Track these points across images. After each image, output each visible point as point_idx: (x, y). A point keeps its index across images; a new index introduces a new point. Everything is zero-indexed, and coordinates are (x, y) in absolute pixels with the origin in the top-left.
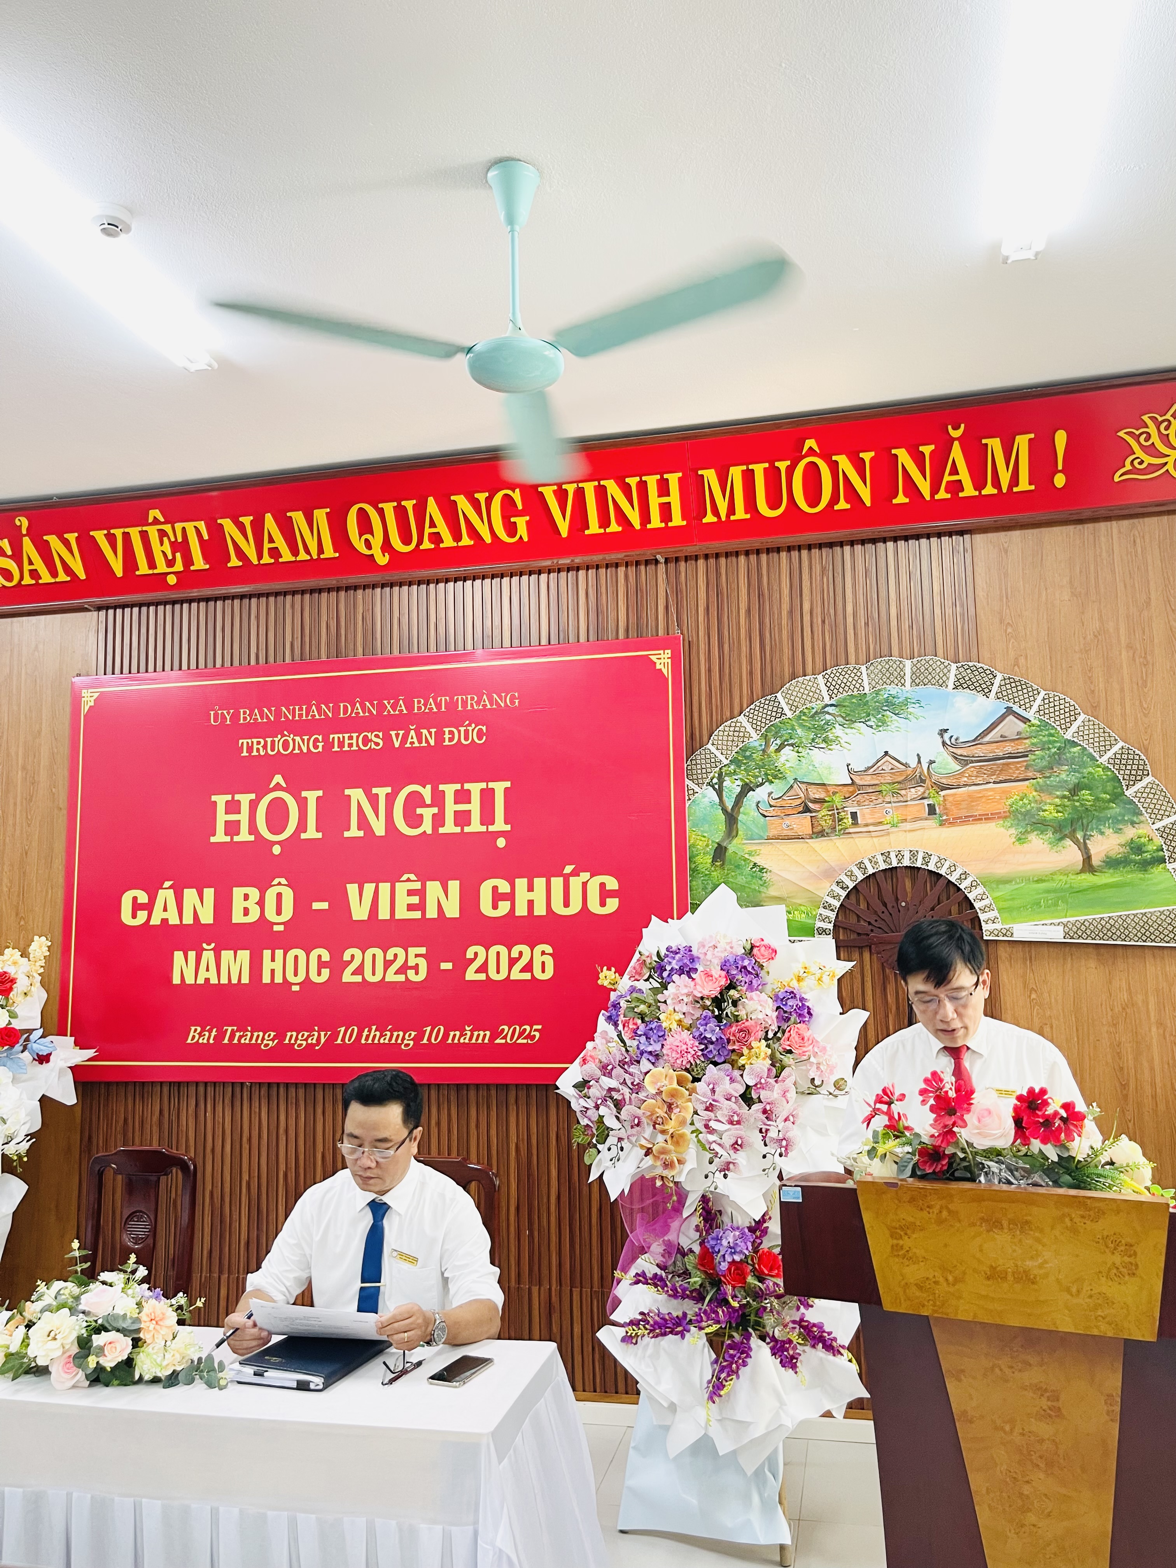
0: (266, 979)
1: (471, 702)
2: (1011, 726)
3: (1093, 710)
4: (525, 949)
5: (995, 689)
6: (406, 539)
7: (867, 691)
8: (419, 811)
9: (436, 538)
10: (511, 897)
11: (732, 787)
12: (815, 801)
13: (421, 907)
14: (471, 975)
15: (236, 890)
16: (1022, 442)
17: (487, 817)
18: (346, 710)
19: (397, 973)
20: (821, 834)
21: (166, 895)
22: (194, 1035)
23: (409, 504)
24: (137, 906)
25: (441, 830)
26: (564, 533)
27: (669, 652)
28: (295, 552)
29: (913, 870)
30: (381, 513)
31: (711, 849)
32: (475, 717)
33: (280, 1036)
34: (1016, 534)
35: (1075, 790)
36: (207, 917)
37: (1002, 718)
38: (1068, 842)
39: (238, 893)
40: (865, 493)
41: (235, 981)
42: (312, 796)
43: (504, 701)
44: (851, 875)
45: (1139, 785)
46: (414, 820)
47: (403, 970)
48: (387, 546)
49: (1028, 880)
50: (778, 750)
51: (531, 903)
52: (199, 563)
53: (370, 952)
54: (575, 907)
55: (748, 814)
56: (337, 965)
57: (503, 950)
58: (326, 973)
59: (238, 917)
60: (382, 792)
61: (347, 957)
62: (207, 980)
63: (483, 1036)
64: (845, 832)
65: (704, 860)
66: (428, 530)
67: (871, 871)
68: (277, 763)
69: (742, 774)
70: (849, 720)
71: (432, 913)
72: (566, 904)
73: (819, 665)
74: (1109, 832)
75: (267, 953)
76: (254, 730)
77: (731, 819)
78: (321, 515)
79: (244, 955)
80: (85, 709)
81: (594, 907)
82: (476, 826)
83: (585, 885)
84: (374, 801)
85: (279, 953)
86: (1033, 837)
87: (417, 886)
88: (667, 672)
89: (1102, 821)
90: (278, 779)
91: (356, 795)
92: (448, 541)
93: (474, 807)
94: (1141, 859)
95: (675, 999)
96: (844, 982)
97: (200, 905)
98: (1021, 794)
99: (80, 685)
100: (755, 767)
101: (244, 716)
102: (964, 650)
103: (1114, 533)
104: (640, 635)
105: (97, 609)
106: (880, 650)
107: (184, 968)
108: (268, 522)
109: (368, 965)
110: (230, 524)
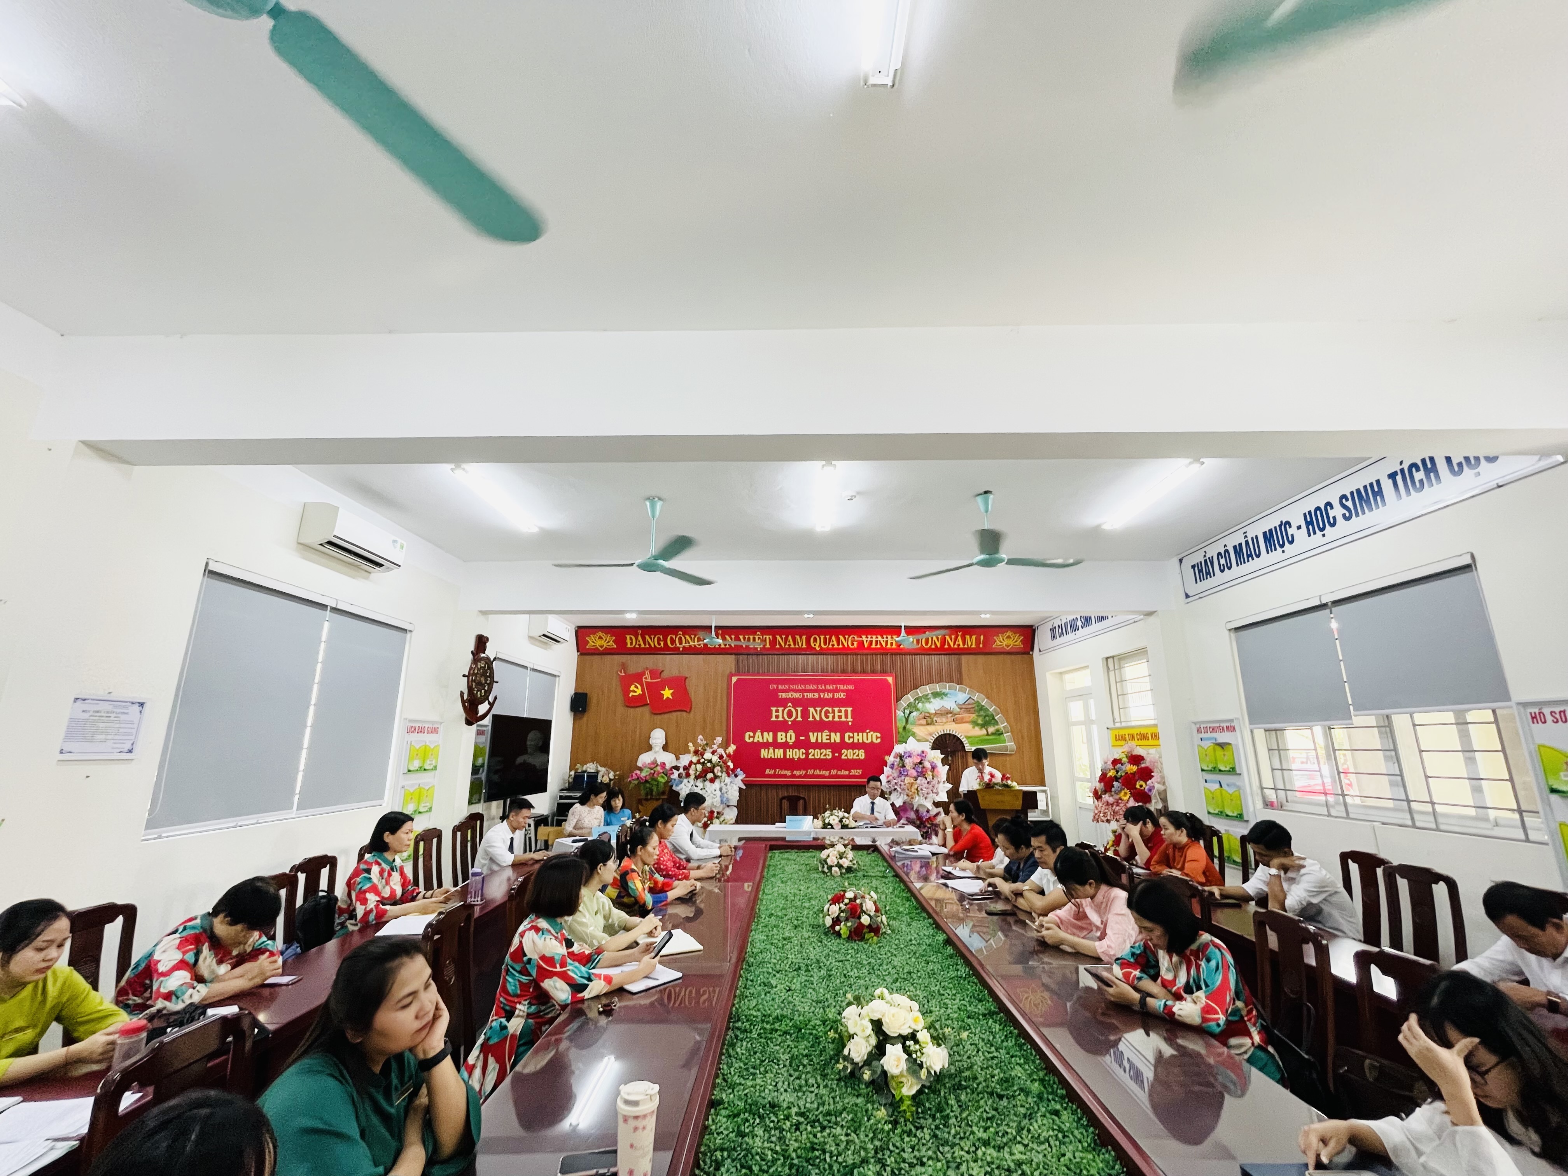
0: (788, 757)
1: (842, 687)
2: (971, 701)
3: (988, 698)
4: (857, 751)
5: (967, 692)
6: (825, 644)
7: (939, 690)
8: (829, 714)
9: (833, 645)
10: (853, 737)
11: (907, 712)
12: (927, 717)
13: (830, 739)
14: (843, 757)
16: (974, 637)
17: (846, 717)
18: (808, 687)
20: (928, 725)
21: (758, 734)
22: (768, 772)
23: (827, 637)
24: (750, 737)
25: (835, 720)
26: (866, 647)
27: (892, 678)
28: (795, 644)
29: (950, 734)
30: (820, 638)
31: (902, 727)
32: (843, 691)
33: (792, 772)
35: (985, 717)
36: (771, 740)
37: (969, 699)
38: (983, 729)
39: (779, 734)
40: (939, 645)
41: (779, 757)
42: (799, 709)
43: (851, 687)
44: (936, 735)
45: (998, 716)
46: (827, 717)
47: (825, 755)
48: (820, 646)
49: (975, 737)
50: (918, 703)
51: (858, 739)
52: (768, 646)
53: (816, 751)
54: (869, 741)
55: (911, 719)
56: (807, 754)
57: (852, 751)
58: (804, 756)
59: (779, 740)
60: (818, 709)
61: (810, 751)
62: (771, 757)
63: (847, 773)
64: (934, 725)
65: (901, 730)
66: (832, 643)
67: (941, 734)
68: (790, 700)
69: (910, 709)
70: (935, 697)
71: (832, 741)
72: (867, 740)
73: (927, 683)
74: (992, 727)
75: (788, 750)
76: (783, 691)
77: (907, 720)
78: (804, 637)
79: (781, 751)
80: (733, 682)
81: (875, 741)
82: (843, 719)
83: (872, 735)
84: (816, 711)
85: (791, 750)
86: (976, 727)
87: (829, 734)
88: (891, 682)
89: (990, 724)
90: (790, 704)
91: (811, 710)
92: (836, 646)
93: (843, 714)
94: (998, 733)
95: (909, 762)
96: (942, 760)
97: (768, 737)
98: (973, 716)
99: (731, 675)
100: (912, 707)
101: (780, 687)
102: (960, 682)
103: (993, 658)
104: (884, 672)
105: (736, 654)
106: (940, 680)
107: (764, 754)
108: (790, 638)
109: (816, 754)
110: (778, 637)
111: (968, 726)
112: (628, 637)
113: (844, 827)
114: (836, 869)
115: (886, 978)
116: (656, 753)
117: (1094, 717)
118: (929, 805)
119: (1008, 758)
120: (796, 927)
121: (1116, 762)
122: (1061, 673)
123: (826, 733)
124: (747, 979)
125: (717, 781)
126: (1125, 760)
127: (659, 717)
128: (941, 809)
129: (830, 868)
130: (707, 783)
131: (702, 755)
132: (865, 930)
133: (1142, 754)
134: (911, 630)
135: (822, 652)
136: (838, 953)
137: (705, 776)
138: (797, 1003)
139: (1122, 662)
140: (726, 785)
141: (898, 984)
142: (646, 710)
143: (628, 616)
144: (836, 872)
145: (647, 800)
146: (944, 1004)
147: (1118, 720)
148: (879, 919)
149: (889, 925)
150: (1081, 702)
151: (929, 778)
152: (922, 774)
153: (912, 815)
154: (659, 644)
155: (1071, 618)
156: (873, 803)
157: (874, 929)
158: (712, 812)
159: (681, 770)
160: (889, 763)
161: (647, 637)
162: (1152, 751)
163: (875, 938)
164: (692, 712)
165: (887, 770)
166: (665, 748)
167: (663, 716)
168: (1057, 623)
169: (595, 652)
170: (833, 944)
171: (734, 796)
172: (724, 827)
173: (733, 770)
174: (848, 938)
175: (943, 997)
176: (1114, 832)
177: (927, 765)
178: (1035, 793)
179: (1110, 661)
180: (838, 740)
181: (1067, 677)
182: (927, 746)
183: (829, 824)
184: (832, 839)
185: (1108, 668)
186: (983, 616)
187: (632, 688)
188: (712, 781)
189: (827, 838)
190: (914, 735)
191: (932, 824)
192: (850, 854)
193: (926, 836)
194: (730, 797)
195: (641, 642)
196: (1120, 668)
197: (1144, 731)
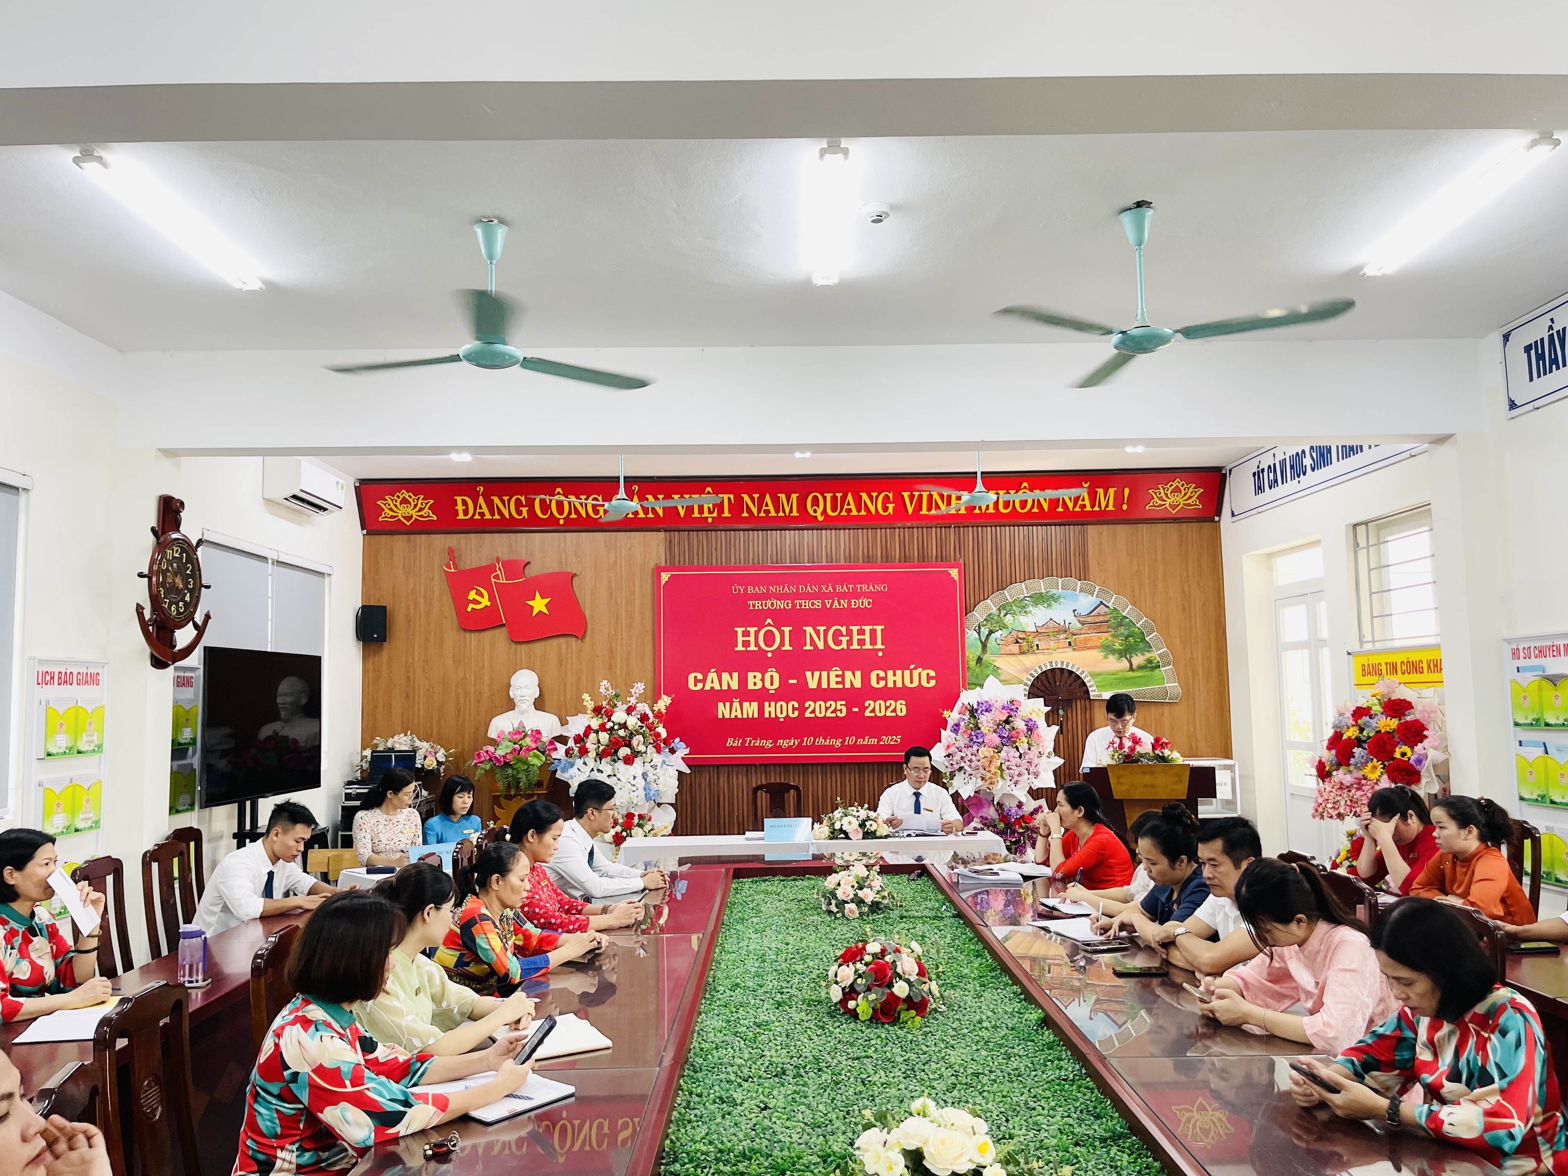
0: (767, 715)
1: (864, 588)
2: (1102, 609)
3: (1134, 604)
4: (893, 702)
5: (1096, 593)
6: (834, 509)
7: (1043, 591)
8: (840, 638)
9: (849, 511)
10: (885, 679)
11: (985, 631)
12: (1021, 639)
13: (843, 682)
14: (867, 713)
15: (749, 674)
16: (1112, 491)
17: (873, 641)
18: (802, 589)
19: (832, 712)
20: (1022, 653)
21: (712, 675)
22: (730, 742)
23: (839, 495)
24: (696, 681)
25: (851, 647)
26: (910, 513)
27: (957, 570)
28: (777, 511)
29: (1062, 670)
30: (825, 498)
31: (976, 658)
32: (867, 595)
33: (775, 742)
34: (1105, 527)
35: (1127, 637)
36: (735, 686)
37: (1099, 606)
38: (1124, 659)
39: (750, 675)
40: (1046, 506)
41: (750, 716)
42: (787, 630)
43: (880, 588)
44: (1036, 671)
45: (1151, 636)
46: (838, 642)
47: (835, 711)
48: (824, 512)
49: (1108, 674)
50: (1005, 616)
51: (895, 682)
52: (726, 514)
53: (818, 703)
54: (916, 684)
55: (991, 643)
56: (802, 709)
57: (882, 702)
58: (797, 713)
59: (751, 686)
60: (822, 629)
61: (807, 705)
62: (736, 716)
63: (874, 741)
64: (1033, 652)
65: (972, 663)
66: (846, 507)
67: (1044, 669)
68: (770, 613)
69: (989, 626)
70: (1036, 604)
71: (848, 685)
72: (911, 682)
73: (1022, 579)
74: (1139, 655)
75: (766, 704)
76: (756, 597)
77: (984, 645)
78: (794, 496)
79: (755, 705)
80: (663, 582)
81: (924, 683)
82: (868, 646)
83: (920, 674)
84: (818, 633)
85: (773, 704)
86: (1110, 656)
87: (840, 673)
88: (956, 578)
89: (1137, 650)
90: (769, 621)
91: (809, 630)
92: (854, 512)
93: (867, 637)
94: (1151, 666)
95: (986, 721)
96: (1047, 715)
97: (731, 681)
98: (1106, 638)
99: (659, 570)
100: (994, 623)
101: (750, 589)
102: (1083, 576)
103: (1144, 530)
104: (943, 560)
105: (665, 531)
106: (1048, 573)
107: (723, 710)
108: (768, 498)
109: (818, 709)
110: (746, 497)
111: (1097, 654)
112: (459, 499)
113: (869, 835)
114: (853, 906)
115: (935, 1084)
116: (522, 714)
117: (1324, 634)
118: (1021, 794)
119: (1166, 709)
120: (779, 1005)
121: (1360, 712)
122: (1269, 555)
123: (835, 672)
124: (691, 1093)
125: (638, 761)
126: (1377, 709)
127: (524, 648)
128: (1043, 802)
129: (841, 904)
130: (620, 765)
131: (609, 715)
132: (902, 1006)
133: (1408, 699)
134: (994, 480)
135: (830, 524)
136: (852, 1045)
137: (616, 751)
138: (777, 1128)
139: (1383, 532)
140: (654, 767)
141: (955, 1093)
142: (500, 636)
143: (455, 457)
144: (851, 911)
145: (509, 797)
146: (1036, 1123)
147: (1368, 638)
148: (925, 988)
149: (942, 997)
150: (1304, 607)
151: (1023, 747)
152: (1010, 740)
153: (991, 813)
154: (519, 513)
155: (1292, 451)
156: (917, 795)
157: (918, 1005)
158: (630, 816)
159: (571, 743)
160: (950, 724)
161: (496, 500)
162: (1428, 692)
163: (918, 1018)
164: (588, 638)
165: (946, 735)
166: (539, 704)
167: (531, 646)
168: (1267, 461)
169: (396, 528)
170: (844, 1030)
171: (669, 787)
172: (651, 841)
173: (666, 742)
174: (870, 1020)
175: (1034, 1113)
176: (1351, 835)
177: (1019, 724)
178: (1211, 771)
179: (1361, 530)
180: (858, 684)
181: (1280, 563)
182: (1019, 692)
183: (841, 830)
184: (846, 857)
185: (1357, 545)
186: (1129, 449)
187: (472, 595)
188: (628, 761)
189: (839, 855)
190: (996, 671)
191: (1027, 828)
192: (878, 881)
193: (1016, 848)
194: (661, 787)
195: (485, 510)
196: (1379, 543)
197: (1414, 657)
